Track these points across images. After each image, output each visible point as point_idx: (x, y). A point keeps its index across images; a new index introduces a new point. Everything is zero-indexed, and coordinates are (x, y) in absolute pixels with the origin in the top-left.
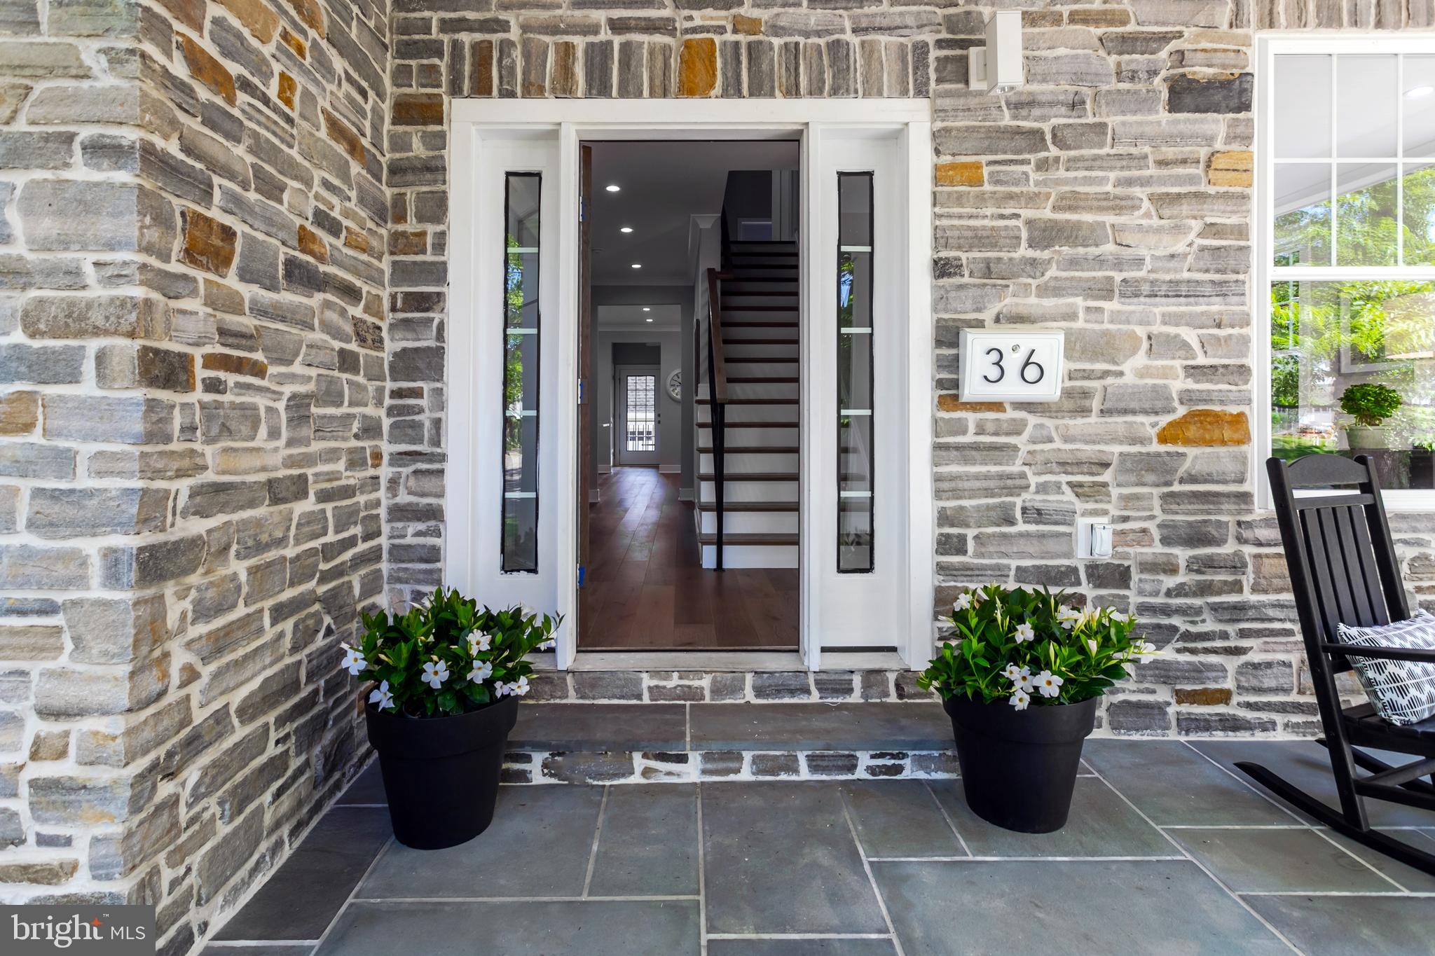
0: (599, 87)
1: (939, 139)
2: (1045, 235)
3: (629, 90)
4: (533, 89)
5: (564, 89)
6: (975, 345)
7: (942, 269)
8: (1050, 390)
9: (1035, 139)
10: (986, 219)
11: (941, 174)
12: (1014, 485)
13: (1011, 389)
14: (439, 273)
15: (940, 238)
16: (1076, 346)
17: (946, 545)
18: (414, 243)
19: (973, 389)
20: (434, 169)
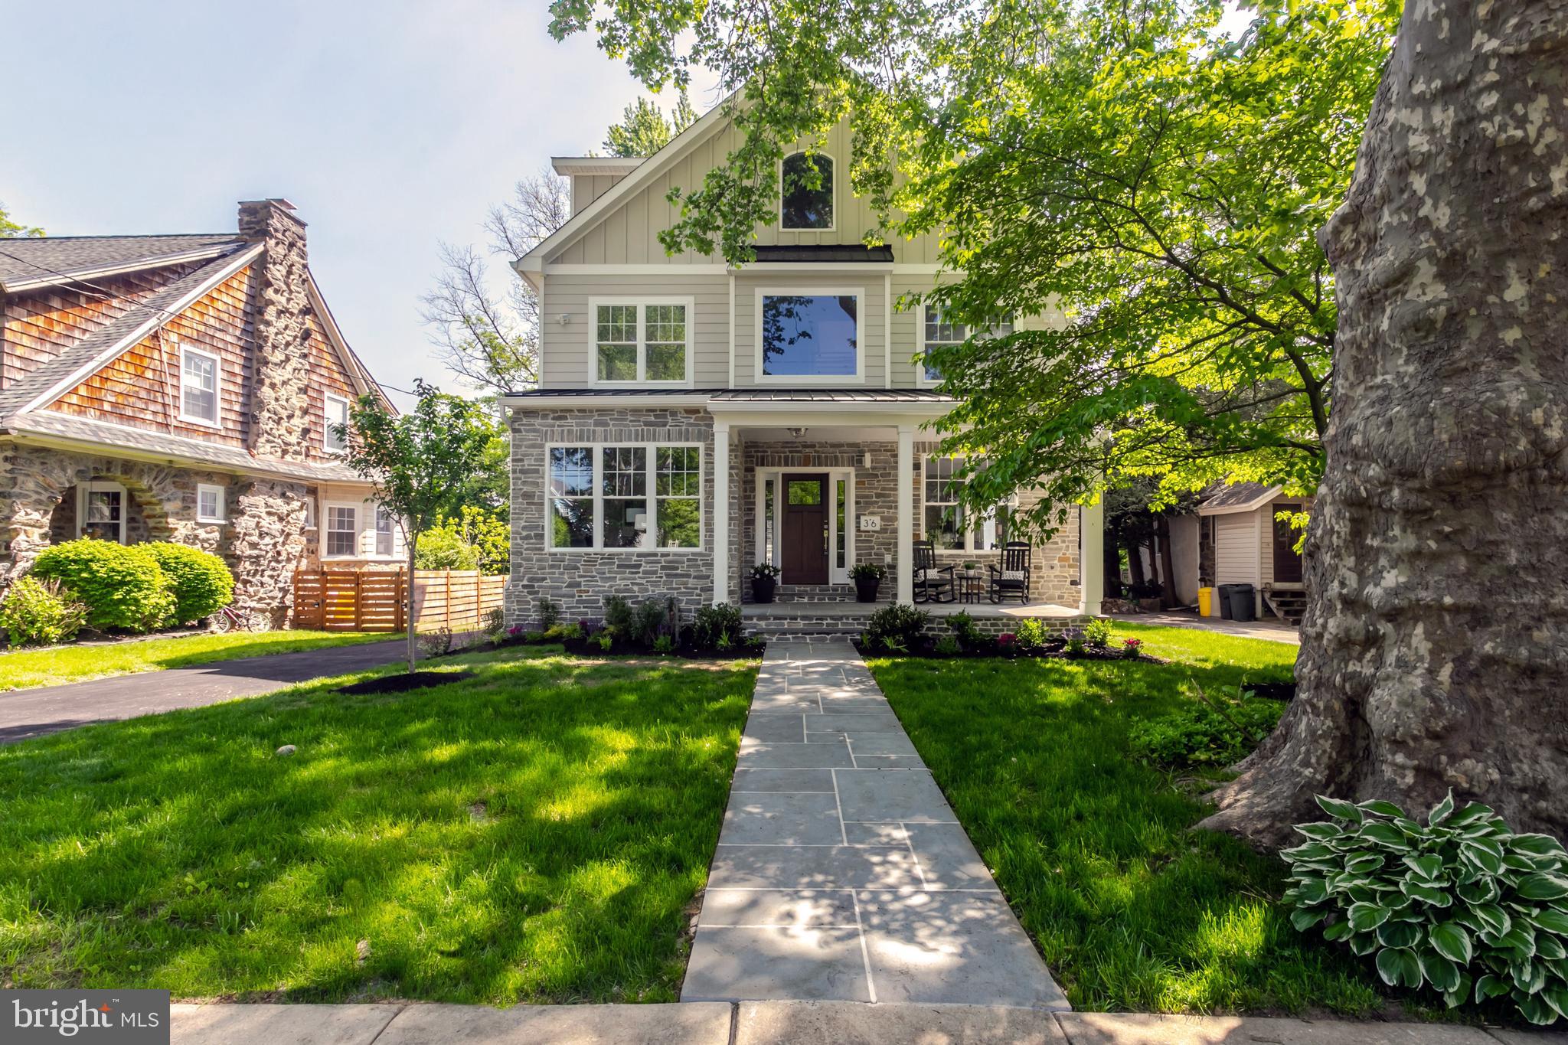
0: (786, 465)
1: (857, 476)
2: (878, 496)
3: (793, 465)
4: (773, 465)
5: (779, 465)
6: (863, 518)
7: (857, 503)
8: (878, 528)
9: (876, 476)
10: (867, 492)
11: (857, 483)
12: (872, 548)
13: (870, 528)
14: (754, 503)
15: (857, 496)
16: (882, 519)
17: (858, 560)
18: (749, 497)
19: (862, 528)
20: (753, 482)
